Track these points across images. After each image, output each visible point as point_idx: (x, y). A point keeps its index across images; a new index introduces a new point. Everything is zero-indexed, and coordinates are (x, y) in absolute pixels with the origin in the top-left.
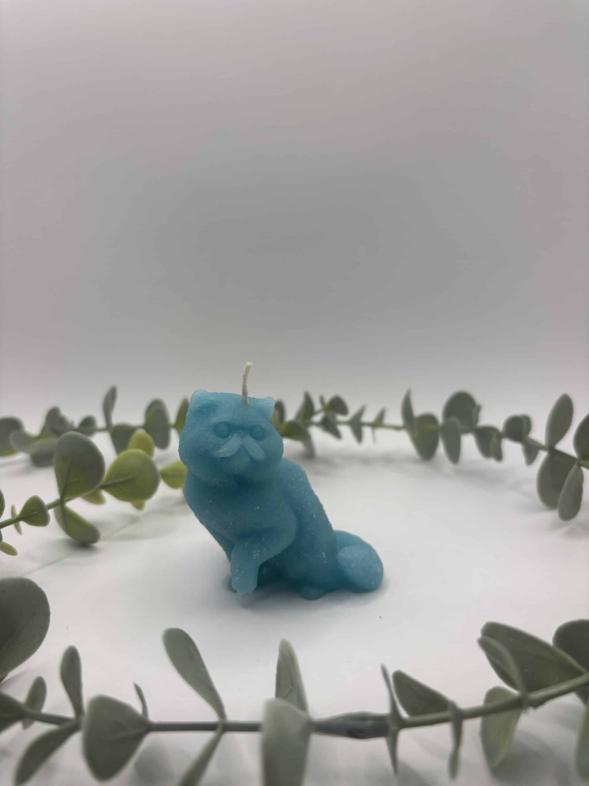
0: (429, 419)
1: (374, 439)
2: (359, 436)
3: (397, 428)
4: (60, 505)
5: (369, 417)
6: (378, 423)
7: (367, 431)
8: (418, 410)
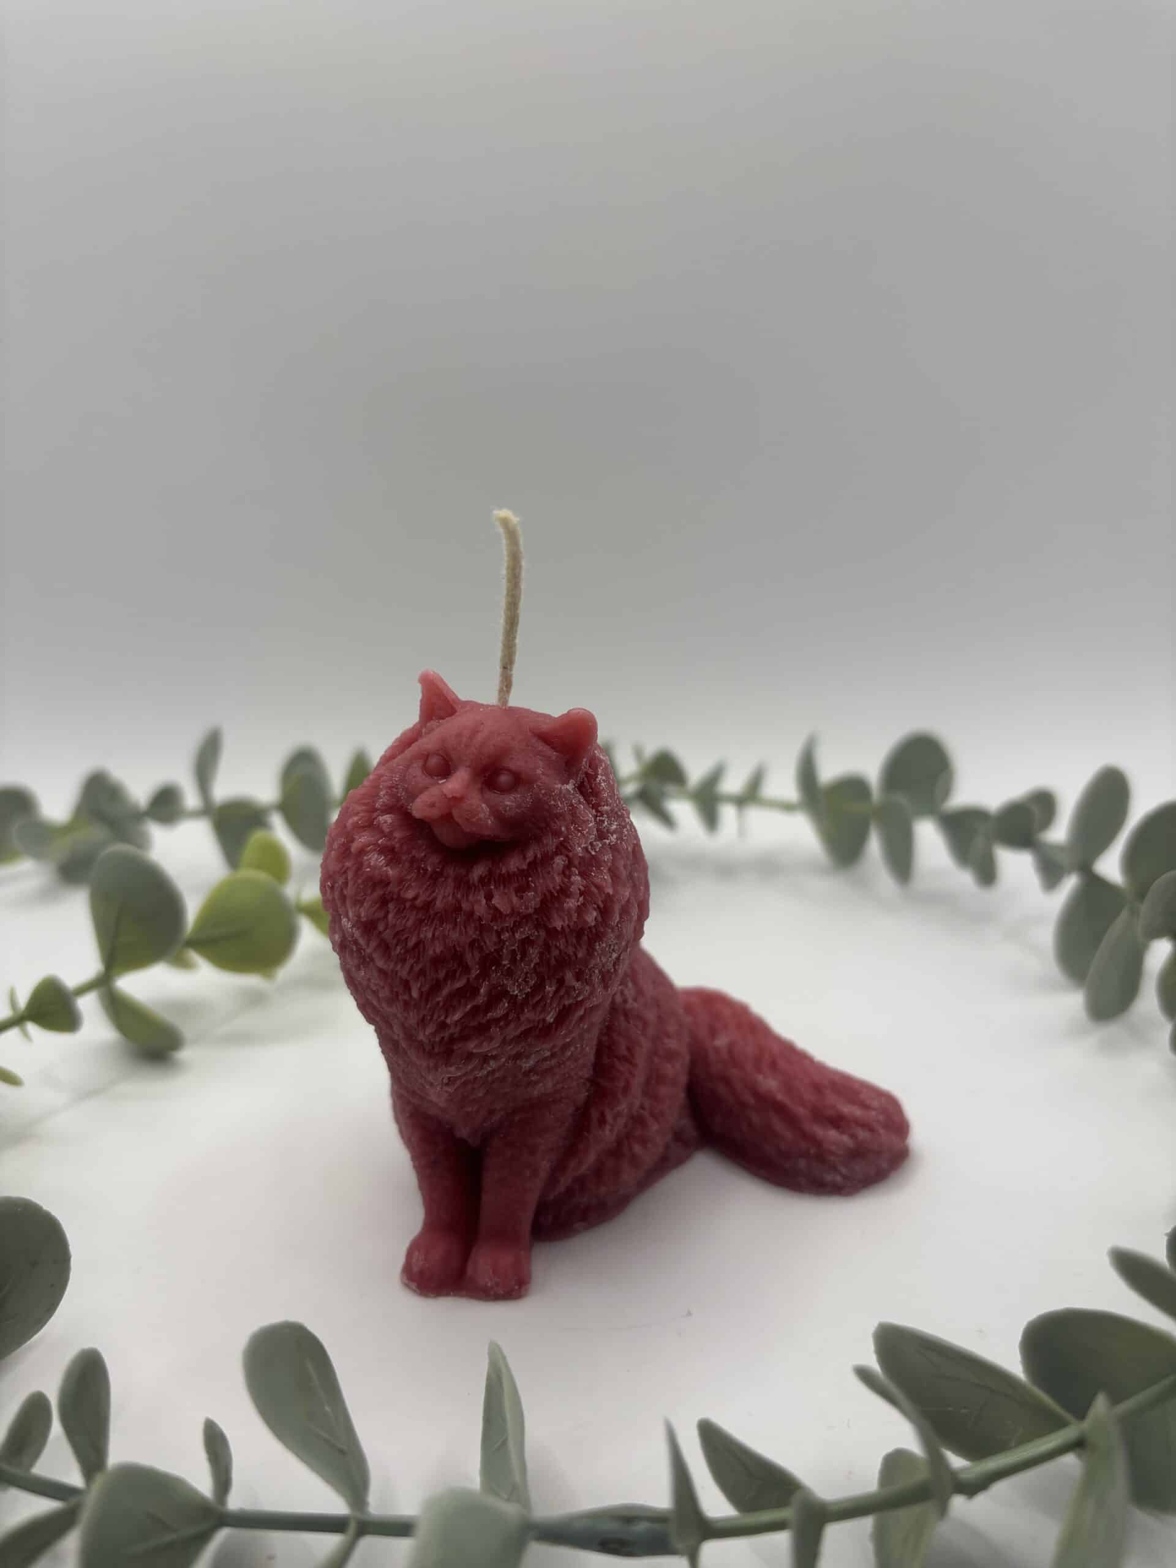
0: (854, 787)
1: (742, 832)
2: (710, 818)
3: (787, 807)
4: (103, 983)
5: (733, 784)
6: (750, 796)
7: (728, 813)
8: (828, 771)
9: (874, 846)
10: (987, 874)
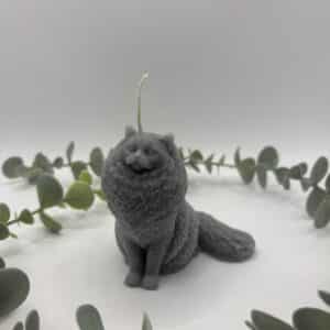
0: (250, 161)
2: (209, 169)
4: (40, 211)
6: (221, 163)
9: (256, 178)
10: (287, 186)
